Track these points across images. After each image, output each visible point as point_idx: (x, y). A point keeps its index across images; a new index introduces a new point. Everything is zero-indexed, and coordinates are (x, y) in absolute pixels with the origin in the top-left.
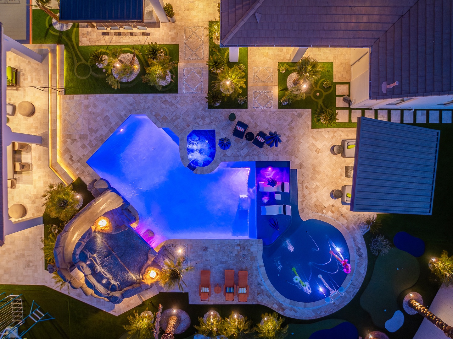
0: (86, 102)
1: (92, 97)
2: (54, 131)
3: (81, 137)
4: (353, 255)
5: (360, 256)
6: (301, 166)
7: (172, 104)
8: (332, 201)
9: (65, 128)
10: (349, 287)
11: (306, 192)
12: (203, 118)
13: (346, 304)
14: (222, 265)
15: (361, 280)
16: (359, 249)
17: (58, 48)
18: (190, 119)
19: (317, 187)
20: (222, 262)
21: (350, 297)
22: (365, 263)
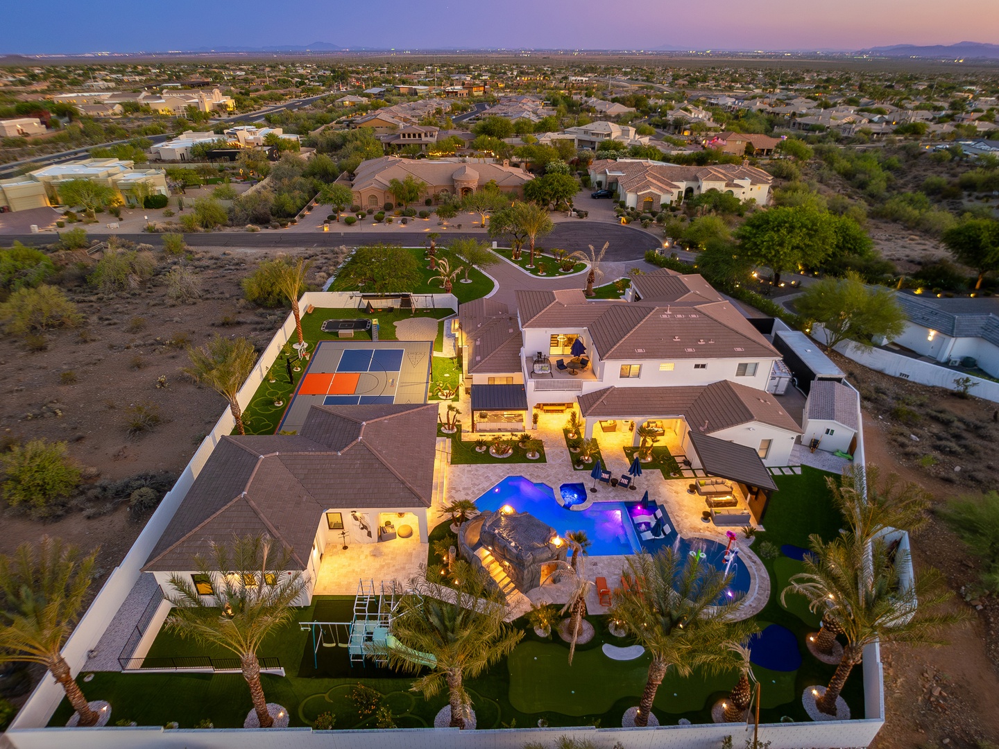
0: (470, 469)
1: (474, 466)
2: (443, 483)
3: (464, 489)
4: (747, 562)
5: (755, 562)
6: (666, 502)
7: (542, 469)
8: (705, 524)
9: (450, 483)
10: (759, 590)
11: (677, 518)
12: (571, 476)
13: (764, 606)
14: (616, 577)
15: (768, 582)
16: (750, 558)
17: (447, 440)
18: (560, 476)
19: (686, 515)
20: (615, 574)
21: (764, 601)
22: (763, 568)
